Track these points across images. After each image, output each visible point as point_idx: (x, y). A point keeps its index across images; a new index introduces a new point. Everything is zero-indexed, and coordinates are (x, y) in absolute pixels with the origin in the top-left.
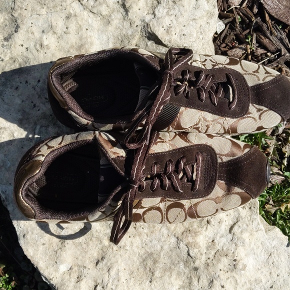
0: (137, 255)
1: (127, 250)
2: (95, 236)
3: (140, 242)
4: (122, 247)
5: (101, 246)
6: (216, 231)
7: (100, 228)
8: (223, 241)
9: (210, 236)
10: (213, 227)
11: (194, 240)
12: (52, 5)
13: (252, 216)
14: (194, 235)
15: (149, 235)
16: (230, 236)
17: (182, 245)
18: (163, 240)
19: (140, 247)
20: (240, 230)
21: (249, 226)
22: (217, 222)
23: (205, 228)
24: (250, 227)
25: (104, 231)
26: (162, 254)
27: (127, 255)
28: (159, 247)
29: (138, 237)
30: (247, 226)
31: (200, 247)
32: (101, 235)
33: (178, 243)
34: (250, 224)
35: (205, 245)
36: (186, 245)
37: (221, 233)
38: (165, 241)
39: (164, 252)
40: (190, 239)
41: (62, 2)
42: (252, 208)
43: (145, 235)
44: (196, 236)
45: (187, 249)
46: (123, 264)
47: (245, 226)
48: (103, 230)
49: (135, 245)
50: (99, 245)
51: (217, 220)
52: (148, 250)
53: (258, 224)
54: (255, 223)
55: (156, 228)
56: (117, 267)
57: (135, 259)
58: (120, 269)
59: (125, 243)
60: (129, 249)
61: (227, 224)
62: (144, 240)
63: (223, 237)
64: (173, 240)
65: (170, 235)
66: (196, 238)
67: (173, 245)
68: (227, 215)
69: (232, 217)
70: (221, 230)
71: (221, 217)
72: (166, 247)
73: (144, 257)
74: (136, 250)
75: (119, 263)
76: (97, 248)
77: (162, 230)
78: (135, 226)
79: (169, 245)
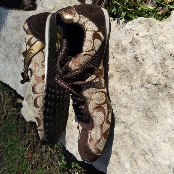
0: (142, 118)
1: (135, 122)
2: (122, 134)
3: (135, 111)
4: (132, 124)
5: (128, 135)
6: (150, 58)
7: (120, 128)
8: (157, 56)
9: (151, 64)
10: (147, 58)
11: (147, 76)
13: (154, 27)
14: (144, 74)
15: (133, 103)
16: (157, 49)
17: (148, 86)
18: (139, 96)
19: (138, 113)
20: (156, 40)
21: (157, 33)
22: (145, 54)
23: (145, 65)
25: (122, 127)
26: (147, 102)
27: (138, 124)
28: (143, 101)
29: (132, 110)
30: (156, 34)
31: (152, 74)
32: (123, 130)
33: (146, 87)
34: (156, 32)
35: (154, 70)
36: (148, 83)
37: (153, 55)
38: (141, 95)
39: (147, 100)
40: (145, 78)
42: (151, 25)
43: (132, 105)
44: (145, 74)
45: (151, 84)
46: (141, 131)
47: (156, 36)
48: (121, 127)
49: (134, 115)
50: (127, 136)
51: (145, 53)
52: (142, 109)
53: (159, 25)
54: (158, 27)
55: (132, 95)
56: (139, 135)
57: (143, 121)
58: (142, 134)
59: (131, 120)
60: (135, 120)
61: (151, 47)
62: (135, 107)
63: (155, 55)
64: (142, 89)
65: (139, 90)
66: (146, 74)
67: (146, 92)
68: (146, 45)
69: (149, 42)
70: (151, 54)
71: (144, 50)
72: (145, 97)
73: (145, 115)
74: (137, 116)
75: (138, 132)
76: (128, 138)
77: (135, 93)
79: (144, 94)
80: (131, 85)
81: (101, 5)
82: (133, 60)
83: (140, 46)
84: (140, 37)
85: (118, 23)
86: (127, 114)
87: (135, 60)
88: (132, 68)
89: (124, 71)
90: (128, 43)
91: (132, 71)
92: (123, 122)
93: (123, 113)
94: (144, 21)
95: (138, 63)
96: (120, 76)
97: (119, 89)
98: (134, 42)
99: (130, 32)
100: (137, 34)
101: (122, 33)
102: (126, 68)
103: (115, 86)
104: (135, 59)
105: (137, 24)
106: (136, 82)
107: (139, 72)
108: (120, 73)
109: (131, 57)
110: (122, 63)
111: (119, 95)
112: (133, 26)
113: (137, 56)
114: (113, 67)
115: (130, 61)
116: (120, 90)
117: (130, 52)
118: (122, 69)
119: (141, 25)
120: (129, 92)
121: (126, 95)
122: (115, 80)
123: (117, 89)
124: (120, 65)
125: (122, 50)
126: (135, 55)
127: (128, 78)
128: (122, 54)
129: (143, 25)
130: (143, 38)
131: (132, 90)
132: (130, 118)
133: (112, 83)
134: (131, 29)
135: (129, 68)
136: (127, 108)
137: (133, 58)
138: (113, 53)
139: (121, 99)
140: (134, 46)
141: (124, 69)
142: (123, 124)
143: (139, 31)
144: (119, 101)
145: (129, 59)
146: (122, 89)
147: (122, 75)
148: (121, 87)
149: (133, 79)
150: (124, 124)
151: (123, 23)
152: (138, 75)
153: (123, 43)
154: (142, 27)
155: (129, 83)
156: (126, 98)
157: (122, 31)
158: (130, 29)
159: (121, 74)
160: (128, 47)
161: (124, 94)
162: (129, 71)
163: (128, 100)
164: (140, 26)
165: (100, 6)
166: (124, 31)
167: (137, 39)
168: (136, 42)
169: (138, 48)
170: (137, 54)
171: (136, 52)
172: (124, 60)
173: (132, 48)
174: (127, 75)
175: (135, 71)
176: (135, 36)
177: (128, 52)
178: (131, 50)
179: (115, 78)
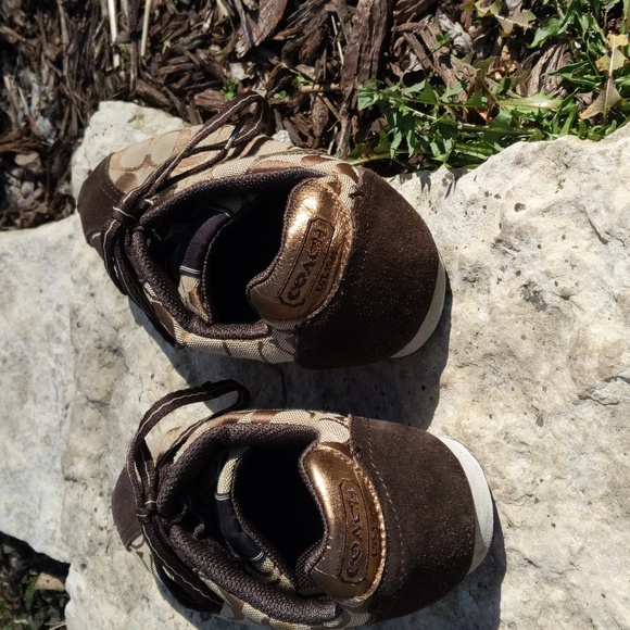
0: (608, 528)
1: (582, 549)
2: (535, 613)
3: (574, 505)
4: (572, 561)
5: (562, 611)
6: (594, 283)
7: (520, 591)
8: (622, 270)
9: (601, 304)
10: (581, 286)
11: (596, 354)
13: (583, 166)
14: (582, 349)
15: (559, 473)
16: (614, 245)
17: (607, 391)
18: (579, 439)
19: (586, 509)
20: (603, 212)
21: (600, 182)
22: (570, 273)
23: (578, 312)
24: (603, 179)
25: (529, 583)
26: (619, 457)
27: (597, 557)
28: (599, 458)
29: (558, 505)
30: (598, 187)
31: (617, 344)
32: (537, 597)
33: (599, 401)
34: (596, 180)
35: (620, 326)
36: (608, 380)
37: (602, 269)
38: (586, 436)
39: (614, 450)
40: (591, 364)
42: (566, 160)
43: (558, 482)
44: (586, 346)
45: (619, 381)
46: (616, 580)
47: (597, 195)
48: (525, 586)
49: (575, 521)
50: (560, 616)
51: (565, 270)
52: (601, 492)
53: (602, 153)
54: (599, 162)
55: (548, 445)
56: (615, 600)
57: (617, 537)
58: (624, 594)
59: (564, 546)
60: (581, 543)
61: (585, 244)
62: (569, 490)
63: (613, 267)
64: (588, 411)
65: (572, 416)
66: (590, 347)
67: (603, 418)
68: (564, 237)
69: (573, 226)
70: (594, 267)
71: (560, 257)
72: (604, 440)
73: (618, 511)
74: (590, 525)
75: (607, 587)
76: (564, 624)
77: (558, 432)
78: (532, 499)
79: (600, 426)
80: (535, 403)
81: (331, 144)
82: (520, 305)
83: (539, 247)
84: (532, 214)
85: (426, 186)
86: (541, 527)
87: (530, 306)
88: (524, 337)
89: (489, 355)
90: (485, 248)
91: (526, 348)
92: (530, 562)
93: (523, 526)
94: (534, 153)
95: (543, 315)
96: (476, 381)
97: (487, 432)
98: (512, 238)
99: (485, 207)
100: (518, 207)
101: (450, 216)
102: (499, 342)
103: (465, 422)
104: (527, 300)
105: (508, 170)
106: (552, 391)
107: (555, 345)
108: (475, 369)
109: (511, 295)
110: (477, 329)
111: (491, 456)
112: (492, 181)
113: (536, 288)
115: (509, 313)
116: (489, 436)
117: (500, 280)
118: (480, 352)
119: (527, 172)
120: (531, 436)
121: (523, 449)
122: (459, 400)
123: (479, 431)
124: (469, 338)
125: (465, 279)
126: (525, 286)
127: (511, 383)
128: (467, 294)
129: (532, 167)
130: (546, 214)
131: (540, 422)
132: (558, 537)
133: (450, 413)
134: (487, 194)
135: (510, 342)
136: (537, 501)
137: (519, 298)
139: (501, 468)
140: (516, 254)
141: (491, 348)
142: (531, 571)
143: (521, 192)
144: (497, 480)
145: (502, 305)
146: (500, 428)
147: (483, 376)
148: (493, 423)
149: (538, 378)
150: (538, 570)
151: (444, 180)
152: (553, 358)
153: (466, 253)
154: (531, 176)
155: (523, 399)
156: (523, 462)
157: (451, 209)
158: (482, 196)
159: (481, 371)
160: (487, 264)
161: (510, 446)
162: (511, 354)
163: (536, 468)
164: (522, 175)
165: (327, 148)
166: (461, 209)
167: (524, 223)
168: (520, 235)
169: (533, 256)
170: (535, 280)
171: (529, 273)
172: (483, 316)
173: (507, 261)
174: (504, 370)
175: (539, 345)
176: (513, 216)
177: (493, 281)
178: (503, 269)
179: (459, 394)
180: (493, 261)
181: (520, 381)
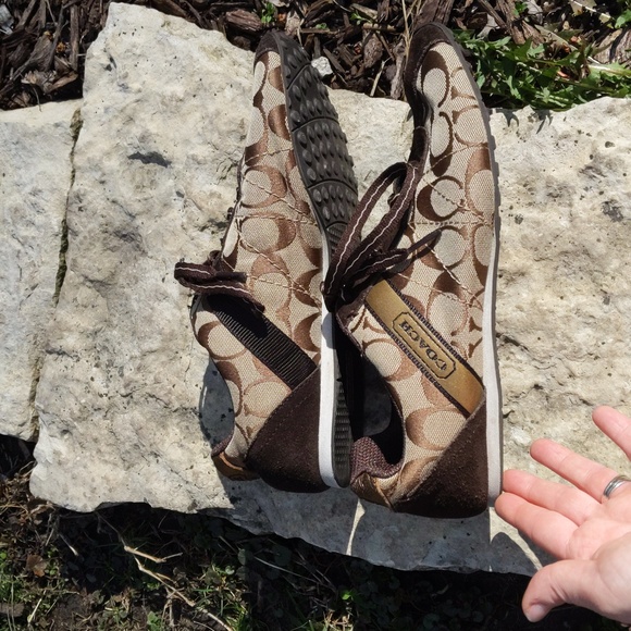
2: (583, 439)
4: (623, 398)
12: (181, 342)
15: (621, 338)
25: (580, 417)
29: (616, 360)
41: (182, 325)
43: (618, 344)
48: (576, 420)
55: (612, 318)
59: (617, 389)
62: (626, 350)
76: (607, 445)
77: (622, 309)
78: (593, 357)
80: (604, 288)
82: (599, 216)
83: (625, 175)
84: (621, 151)
85: (513, 120)
86: (599, 376)
87: (608, 218)
88: (599, 240)
89: (565, 253)
90: (572, 173)
91: (601, 248)
92: (584, 402)
93: (583, 376)
94: (623, 106)
95: (618, 224)
96: (550, 272)
97: (559, 309)
98: (602, 166)
99: (576, 142)
100: (608, 144)
101: (540, 146)
102: (576, 243)
103: (540, 301)
104: (606, 213)
105: (600, 116)
106: (619, 279)
107: (626, 247)
108: (550, 262)
109: (593, 209)
110: (558, 233)
111: (562, 326)
112: (583, 123)
113: (616, 205)
114: (522, 249)
115: (589, 222)
116: (561, 312)
117: (583, 197)
118: (558, 250)
119: (615, 119)
120: (598, 313)
121: (590, 320)
122: (534, 285)
123: (553, 308)
124: (550, 239)
125: (550, 195)
126: (607, 203)
127: (581, 274)
128: (548, 206)
129: (621, 116)
131: (607, 301)
132: (613, 383)
133: (525, 295)
134: (580, 132)
135: (586, 244)
136: (596, 358)
137: (599, 211)
138: (511, 208)
139: (570, 335)
140: (602, 178)
141: (569, 247)
142: (584, 409)
143: (611, 134)
144: (566, 344)
145: (584, 216)
146: (572, 306)
147: (556, 269)
148: (564, 302)
149: (608, 270)
150: (590, 407)
151: (529, 117)
152: (623, 256)
153: (555, 174)
154: (619, 122)
155: (592, 285)
156: (589, 331)
157: (541, 140)
158: (575, 133)
159: (555, 264)
160: (572, 184)
161: (580, 319)
162: (586, 252)
163: (598, 335)
164: (611, 122)
166: (552, 141)
167: (615, 156)
168: (610, 165)
169: (618, 181)
170: (617, 199)
171: (611, 194)
172: (564, 223)
173: (592, 183)
174: (576, 264)
175: (612, 246)
176: (602, 150)
177: (576, 198)
178: (586, 189)
179: (535, 280)
180: (579, 183)
181: (590, 273)
